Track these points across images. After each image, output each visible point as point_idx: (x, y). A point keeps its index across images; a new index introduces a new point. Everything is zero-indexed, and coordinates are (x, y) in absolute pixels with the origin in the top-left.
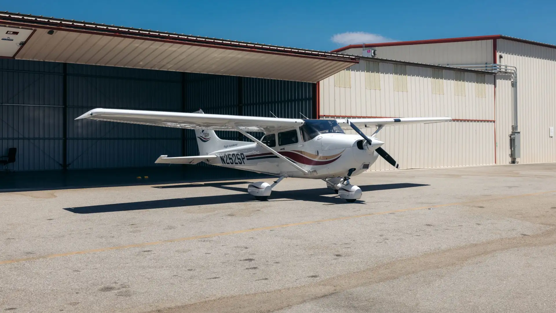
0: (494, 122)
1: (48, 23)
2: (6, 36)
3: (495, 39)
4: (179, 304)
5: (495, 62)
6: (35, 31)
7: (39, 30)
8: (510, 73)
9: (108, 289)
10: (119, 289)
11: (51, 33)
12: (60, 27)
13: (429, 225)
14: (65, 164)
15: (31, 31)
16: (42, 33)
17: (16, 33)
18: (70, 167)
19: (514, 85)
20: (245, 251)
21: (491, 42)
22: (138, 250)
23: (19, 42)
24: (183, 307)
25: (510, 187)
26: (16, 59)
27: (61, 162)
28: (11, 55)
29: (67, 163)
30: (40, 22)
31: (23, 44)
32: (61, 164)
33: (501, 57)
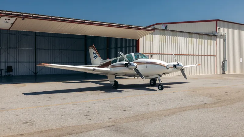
0: (216, 56)
1: (22, 15)
2: (5, 21)
3: (217, 21)
4: (50, 129)
5: (216, 31)
6: (17, 19)
7: (18, 18)
8: (223, 35)
9: (26, 123)
10: (30, 123)
11: (23, 19)
12: (27, 17)
13: (169, 99)
14: (36, 73)
15: (15, 19)
16: (19, 19)
17: (9, 20)
18: (38, 74)
19: (225, 40)
20: (89, 108)
21: (215, 22)
22: (46, 107)
23: (11, 23)
24: (51, 130)
25: (214, 84)
26: (11, 30)
27: (34, 72)
28: (9, 28)
29: (37, 72)
30: (19, 15)
31: (12, 24)
32: (34, 73)
33: (219, 29)
